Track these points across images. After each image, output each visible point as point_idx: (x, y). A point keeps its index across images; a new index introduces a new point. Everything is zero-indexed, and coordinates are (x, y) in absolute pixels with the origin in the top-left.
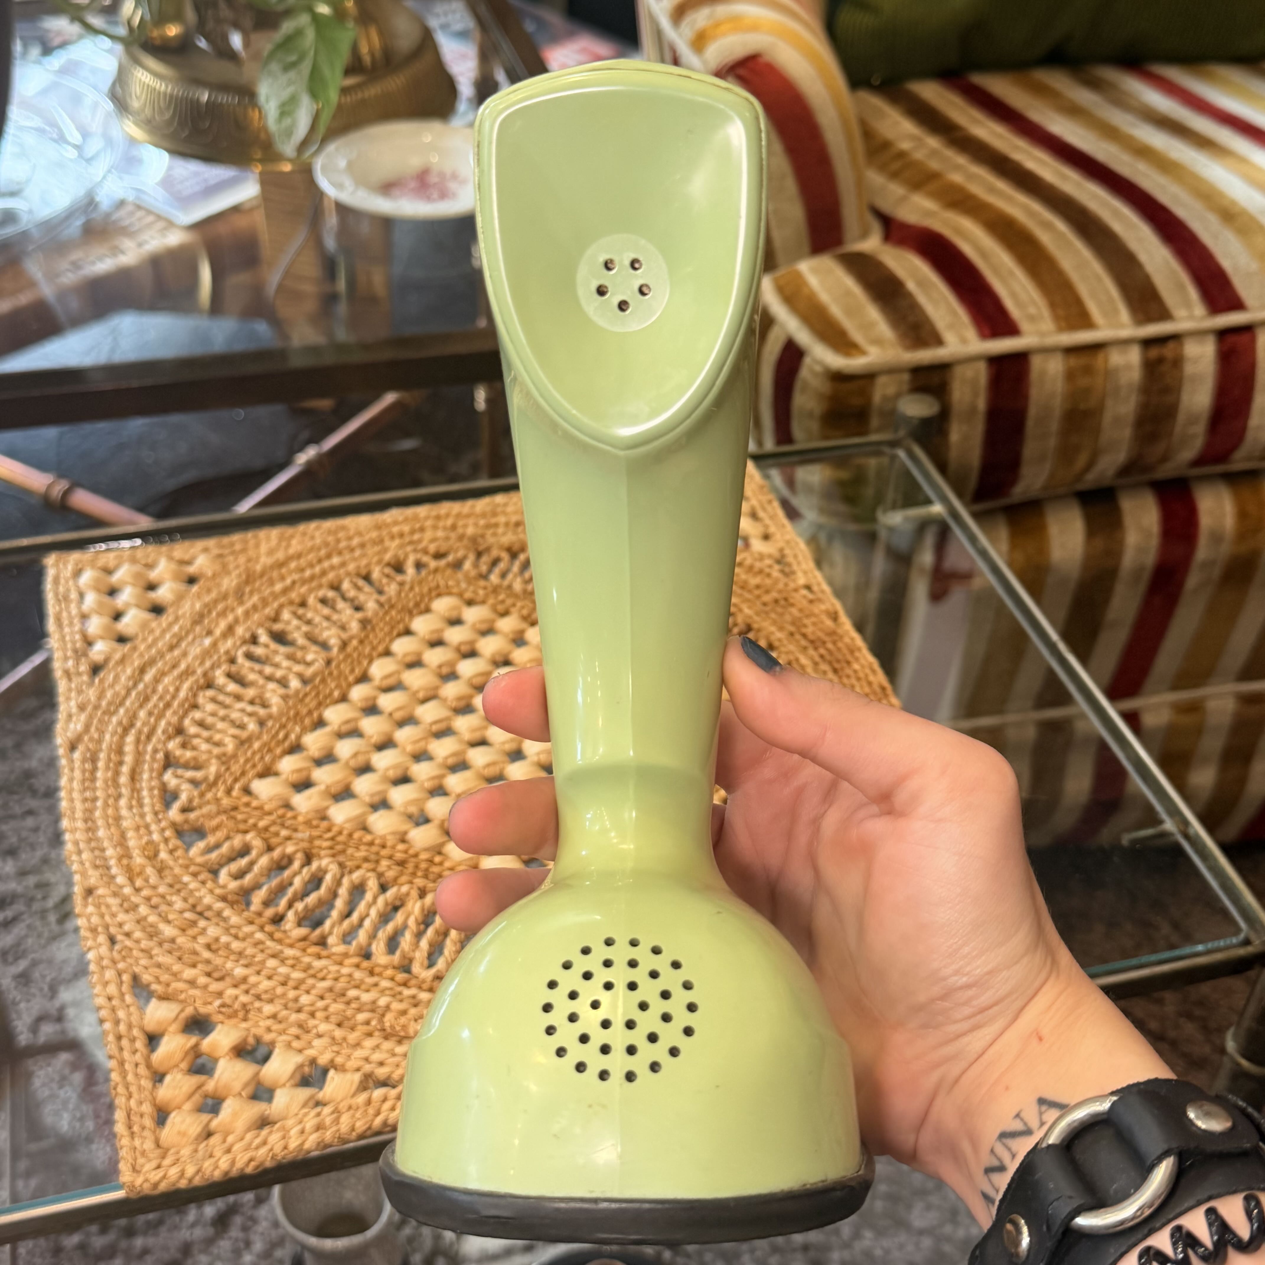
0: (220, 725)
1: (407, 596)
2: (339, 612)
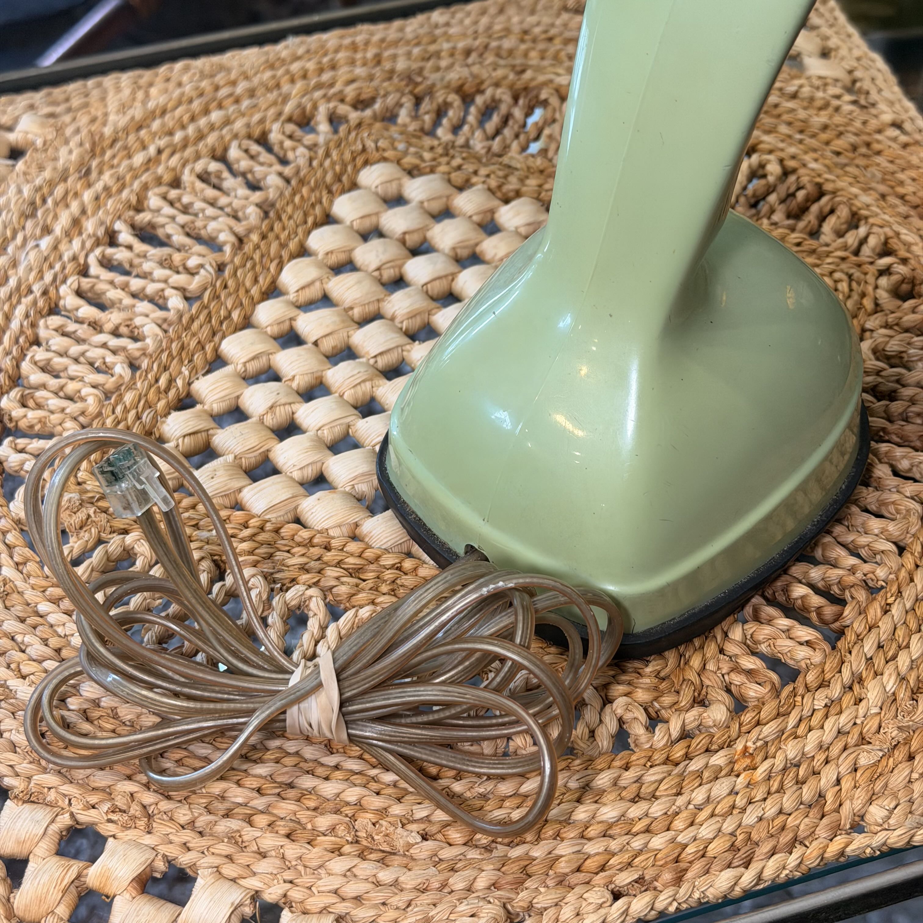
0: (74, 369)
1: (321, 165)
2: (226, 193)
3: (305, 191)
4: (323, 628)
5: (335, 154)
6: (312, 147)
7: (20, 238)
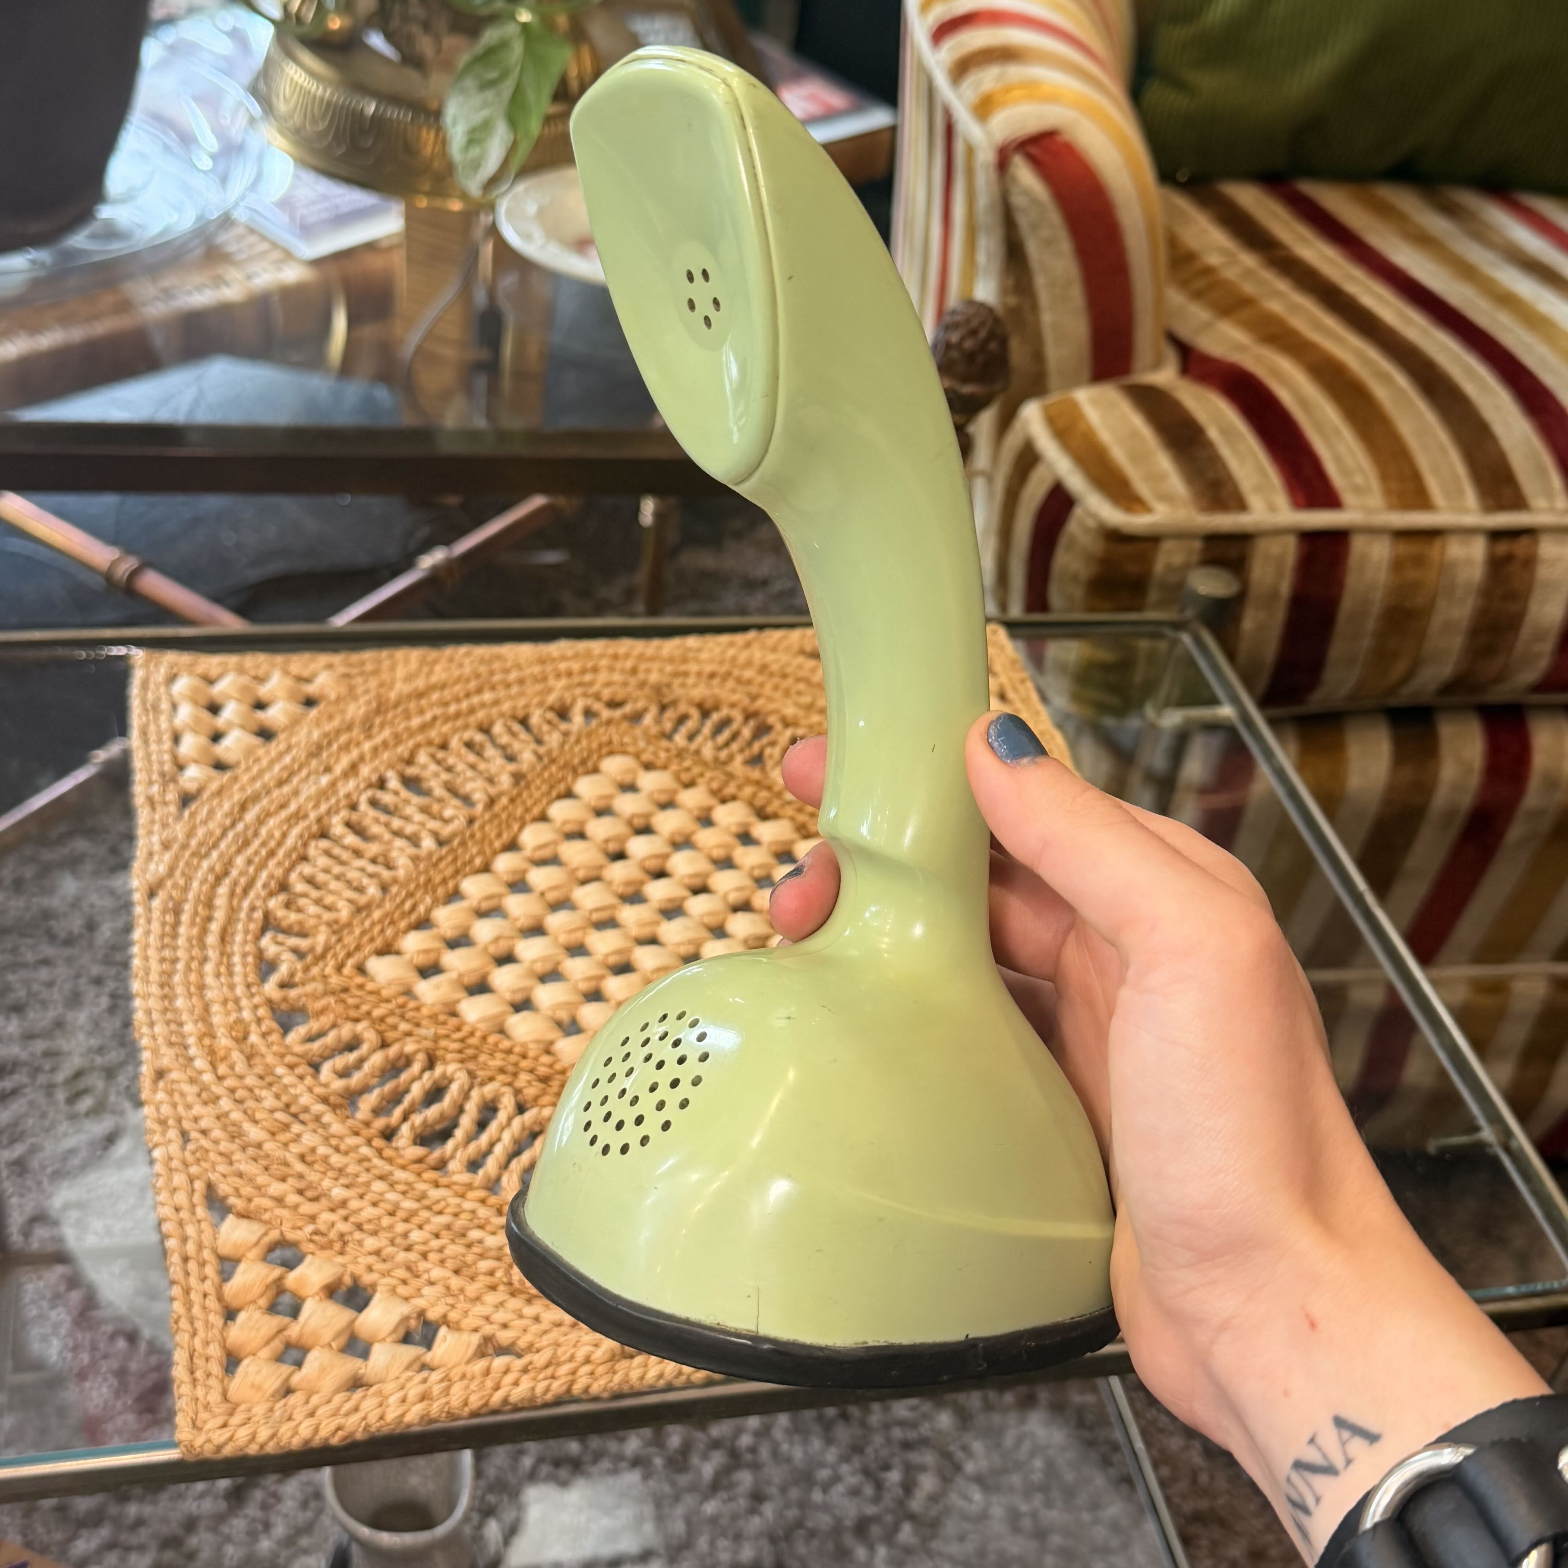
0: (334, 885)
1: (571, 749)
2: (487, 760)
3: (554, 769)
4: (510, 1119)
5: (584, 743)
6: (566, 734)
7: (304, 773)
